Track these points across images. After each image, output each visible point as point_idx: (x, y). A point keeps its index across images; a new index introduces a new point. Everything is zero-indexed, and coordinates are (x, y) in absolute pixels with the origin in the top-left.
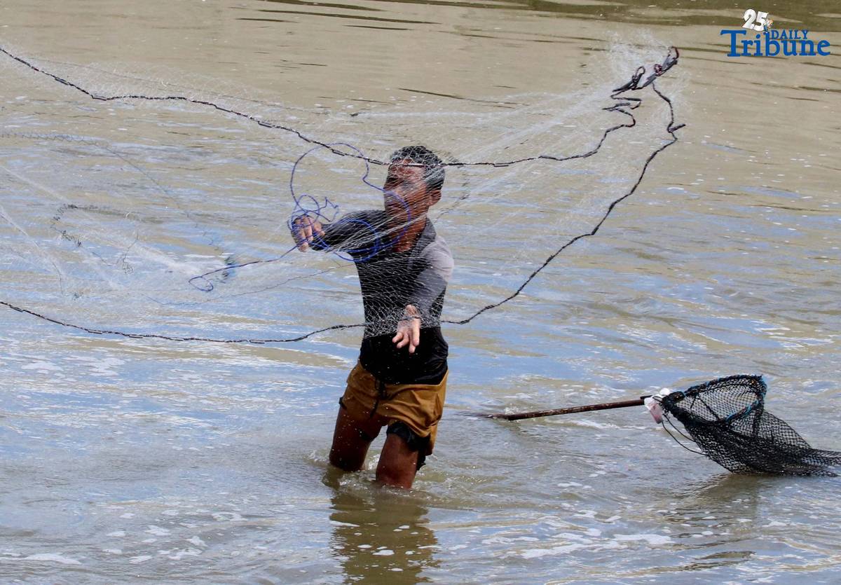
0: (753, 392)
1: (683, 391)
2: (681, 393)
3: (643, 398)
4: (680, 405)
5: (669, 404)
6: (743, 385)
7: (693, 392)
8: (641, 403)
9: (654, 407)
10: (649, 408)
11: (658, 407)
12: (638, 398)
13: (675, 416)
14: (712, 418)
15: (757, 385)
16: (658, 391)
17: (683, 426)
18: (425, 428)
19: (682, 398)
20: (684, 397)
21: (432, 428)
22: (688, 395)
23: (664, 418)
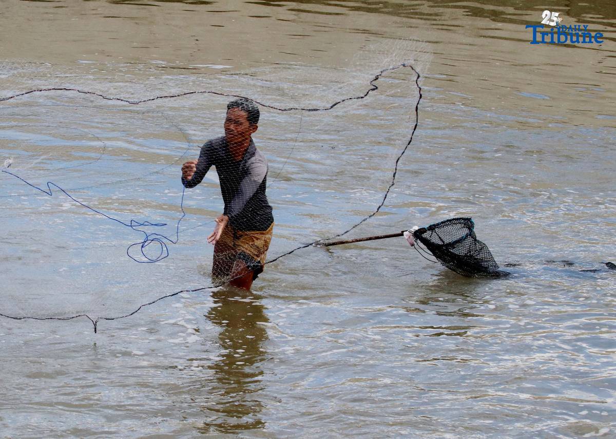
0: (467, 227)
1: (426, 228)
2: (424, 228)
3: (403, 232)
4: (425, 235)
5: (418, 234)
6: (460, 223)
7: (432, 228)
8: (402, 234)
9: (409, 237)
10: (406, 237)
11: (411, 237)
12: (399, 232)
13: (421, 242)
14: (441, 243)
15: (468, 223)
16: (412, 227)
17: (426, 248)
18: (258, 256)
19: (425, 232)
20: (426, 231)
21: (262, 256)
22: (429, 230)
23: (415, 243)
